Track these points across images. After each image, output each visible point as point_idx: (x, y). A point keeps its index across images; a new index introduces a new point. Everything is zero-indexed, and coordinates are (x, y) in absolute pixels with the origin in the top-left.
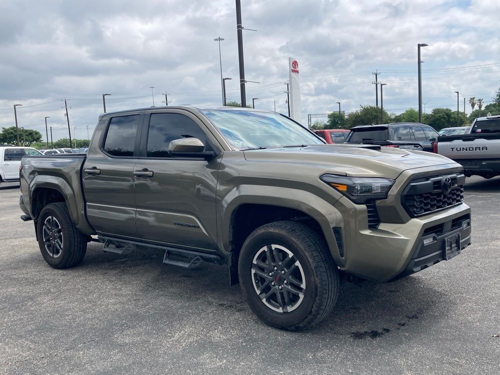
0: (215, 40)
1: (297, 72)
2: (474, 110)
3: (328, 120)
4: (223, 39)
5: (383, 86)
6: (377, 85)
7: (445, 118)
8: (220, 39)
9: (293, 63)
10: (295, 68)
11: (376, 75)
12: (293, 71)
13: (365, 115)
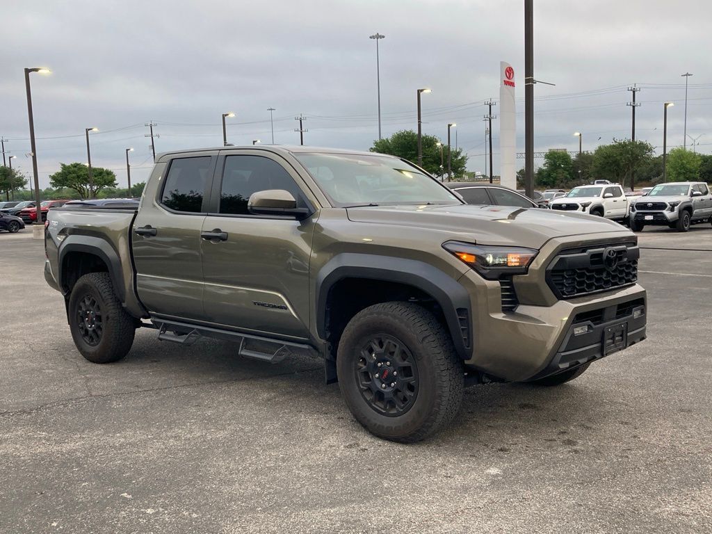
0: (371, 38)
1: (512, 84)
3: (544, 163)
4: (384, 37)
6: (634, 107)
8: (378, 37)
9: (507, 71)
10: (509, 78)
11: (634, 92)
12: (506, 83)
13: (621, 154)
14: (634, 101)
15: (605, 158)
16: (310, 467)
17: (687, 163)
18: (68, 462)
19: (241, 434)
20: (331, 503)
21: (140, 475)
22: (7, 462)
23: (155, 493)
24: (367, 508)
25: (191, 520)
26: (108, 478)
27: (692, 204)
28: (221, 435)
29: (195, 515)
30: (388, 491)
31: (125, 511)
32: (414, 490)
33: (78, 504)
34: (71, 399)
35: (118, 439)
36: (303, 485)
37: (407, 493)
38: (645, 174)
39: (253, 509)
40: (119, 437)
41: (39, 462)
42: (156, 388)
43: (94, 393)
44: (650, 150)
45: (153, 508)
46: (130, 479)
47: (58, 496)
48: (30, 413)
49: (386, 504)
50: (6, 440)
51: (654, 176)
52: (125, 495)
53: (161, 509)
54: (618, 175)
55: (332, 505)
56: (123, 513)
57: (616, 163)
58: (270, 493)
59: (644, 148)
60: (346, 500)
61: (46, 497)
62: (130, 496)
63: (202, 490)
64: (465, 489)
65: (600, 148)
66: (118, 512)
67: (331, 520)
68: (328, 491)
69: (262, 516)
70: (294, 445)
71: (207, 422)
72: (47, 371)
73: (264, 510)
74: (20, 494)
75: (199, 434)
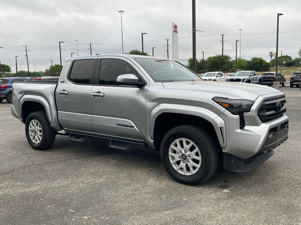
0: (118, 12)
1: (177, 32)
2: (272, 59)
4: (124, 12)
5: (237, 42)
6: (223, 42)
7: (259, 63)
8: (121, 11)
9: (175, 27)
11: (223, 36)
12: (174, 31)
13: (219, 60)
14: (223, 39)
15: (213, 61)
16: (148, 193)
17: (242, 63)
18: (36, 196)
19: (110, 179)
20: (165, 209)
21: (74, 200)
22: (7, 198)
23: (84, 209)
24: (182, 210)
25: (107, 221)
26: (59, 203)
27: (250, 79)
28: (102, 180)
29: (107, 218)
30: (187, 202)
31: (74, 218)
32: (198, 201)
33: (50, 216)
34: (25, 166)
35: (56, 184)
36: (149, 202)
37: (196, 203)
38: (226, 68)
39: (132, 214)
40: (56, 183)
41: (24, 197)
42: (62, 160)
43: (35, 163)
44: (230, 59)
45: (86, 216)
46: (69, 203)
47: (39, 213)
48: (8, 174)
49: (189, 208)
50: (2, 187)
51: (230, 69)
52: (70, 210)
53: (91, 216)
54: (218, 68)
55: (166, 210)
56: (74, 219)
57: (217, 63)
58: (136, 206)
59: (227, 57)
60: (171, 208)
61: (33, 214)
62: (73, 211)
63: (105, 206)
64: (219, 199)
65: (209, 58)
66: (71, 219)
67: (169, 217)
68: (161, 203)
69: (138, 217)
70: (137, 183)
71: (93, 174)
72: (8, 154)
73: (138, 214)
74: (20, 213)
75: (92, 180)
